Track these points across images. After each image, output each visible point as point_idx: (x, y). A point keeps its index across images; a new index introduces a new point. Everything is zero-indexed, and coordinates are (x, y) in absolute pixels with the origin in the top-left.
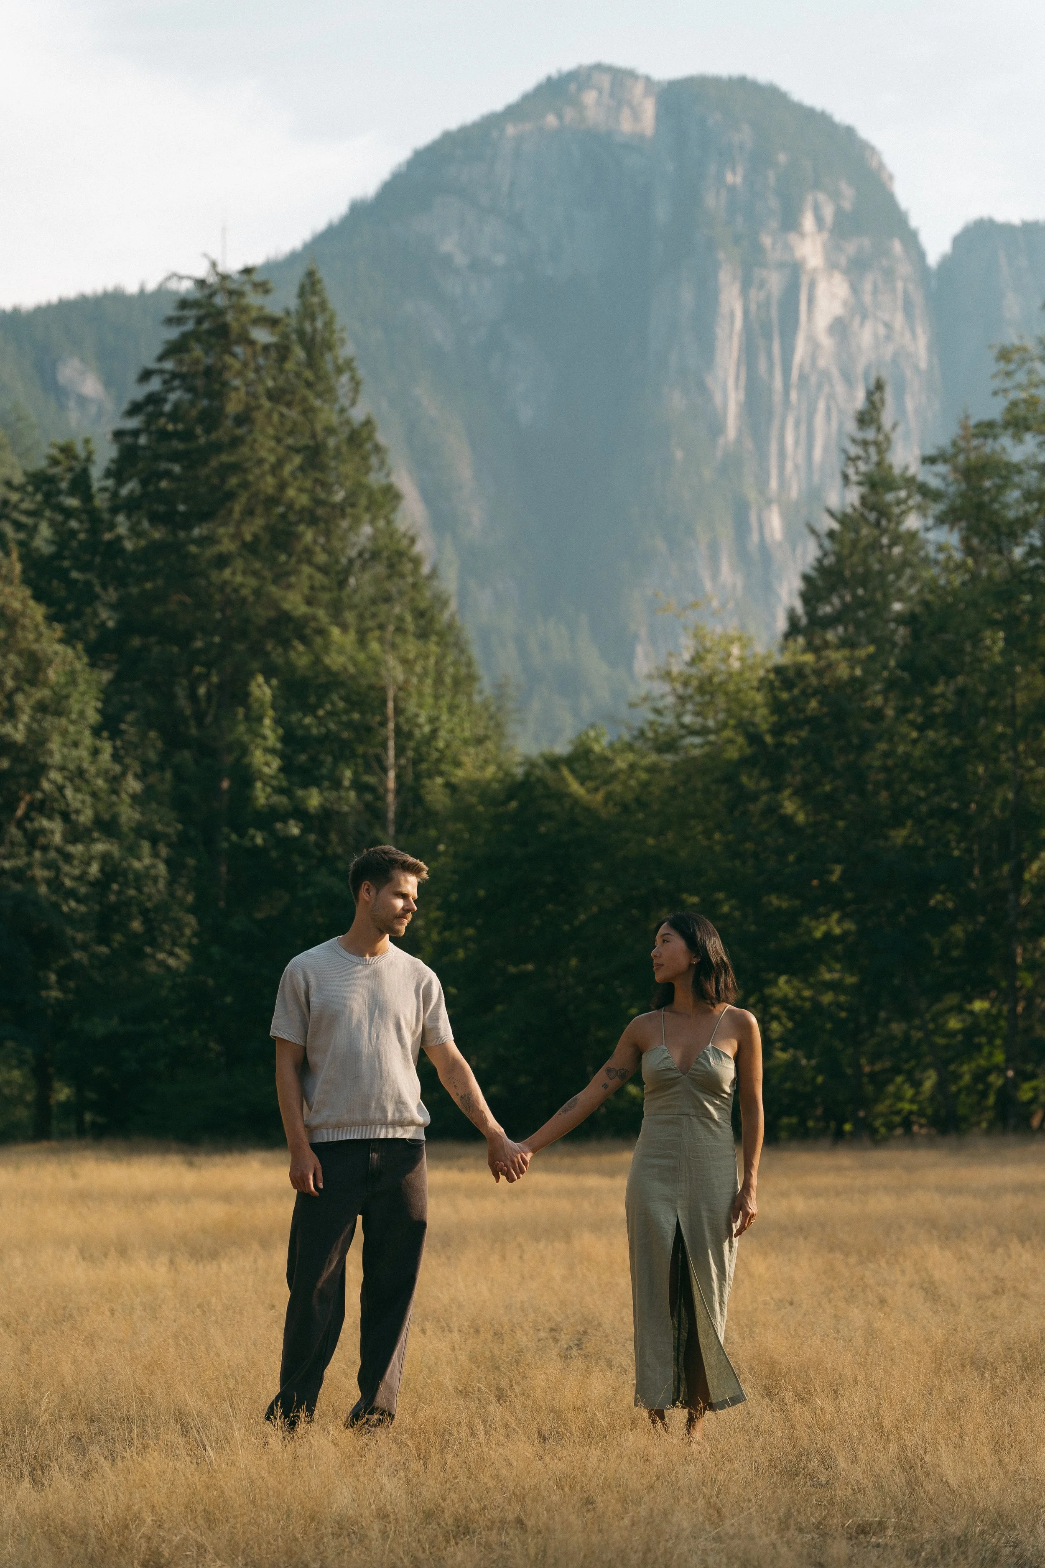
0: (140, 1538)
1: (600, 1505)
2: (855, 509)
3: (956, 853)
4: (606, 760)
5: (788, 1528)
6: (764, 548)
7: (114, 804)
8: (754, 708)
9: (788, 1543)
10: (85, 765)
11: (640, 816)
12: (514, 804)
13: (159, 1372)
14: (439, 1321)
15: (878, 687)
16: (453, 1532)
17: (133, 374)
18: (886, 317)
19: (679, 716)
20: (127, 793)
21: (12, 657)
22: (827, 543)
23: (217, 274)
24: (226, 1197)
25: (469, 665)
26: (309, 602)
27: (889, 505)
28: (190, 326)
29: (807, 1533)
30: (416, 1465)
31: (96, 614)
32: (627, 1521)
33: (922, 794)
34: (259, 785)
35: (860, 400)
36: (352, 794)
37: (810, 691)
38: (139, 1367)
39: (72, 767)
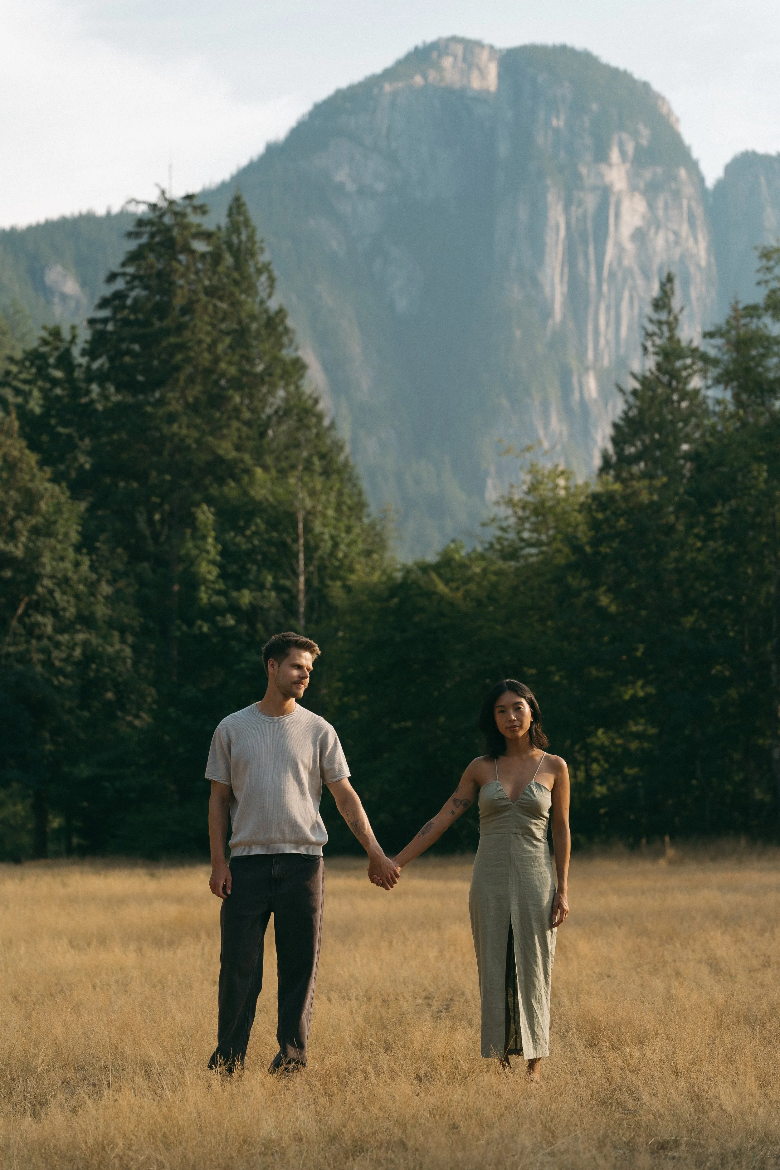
0: (114, 1157)
1: (463, 1130)
2: (652, 373)
3: (731, 634)
4: (463, 566)
5: (605, 1145)
6: (583, 404)
7: (92, 604)
8: (577, 526)
9: (605, 1156)
10: (70, 574)
11: (491, 608)
12: (396, 600)
13: (129, 1033)
14: (340, 992)
15: (671, 509)
16: (351, 1151)
17: (102, 276)
18: (675, 227)
19: (519, 532)
20: (102, 595)
21: (12, 493)
22: (631, 399)
23: (166, 199)
24: (180, 900)
25: (360, 494)
26: (238, 448)
27: (679, 370)
28: (144, 239)
29: (620, 1149)
30: (323, 1101)
31: (75, 459)
32: (482, 1142)
33: (705, 589)
34: (203, 588)
35: (655, 290)
36: (273, 594)
37: (619, 512)
38: (113, 1028)
39: (59, 575)
